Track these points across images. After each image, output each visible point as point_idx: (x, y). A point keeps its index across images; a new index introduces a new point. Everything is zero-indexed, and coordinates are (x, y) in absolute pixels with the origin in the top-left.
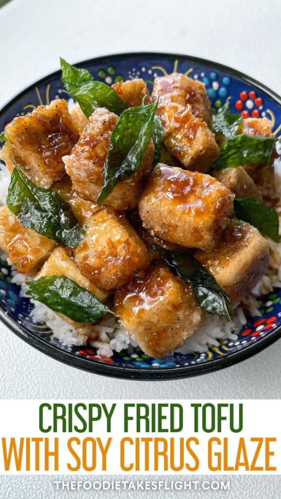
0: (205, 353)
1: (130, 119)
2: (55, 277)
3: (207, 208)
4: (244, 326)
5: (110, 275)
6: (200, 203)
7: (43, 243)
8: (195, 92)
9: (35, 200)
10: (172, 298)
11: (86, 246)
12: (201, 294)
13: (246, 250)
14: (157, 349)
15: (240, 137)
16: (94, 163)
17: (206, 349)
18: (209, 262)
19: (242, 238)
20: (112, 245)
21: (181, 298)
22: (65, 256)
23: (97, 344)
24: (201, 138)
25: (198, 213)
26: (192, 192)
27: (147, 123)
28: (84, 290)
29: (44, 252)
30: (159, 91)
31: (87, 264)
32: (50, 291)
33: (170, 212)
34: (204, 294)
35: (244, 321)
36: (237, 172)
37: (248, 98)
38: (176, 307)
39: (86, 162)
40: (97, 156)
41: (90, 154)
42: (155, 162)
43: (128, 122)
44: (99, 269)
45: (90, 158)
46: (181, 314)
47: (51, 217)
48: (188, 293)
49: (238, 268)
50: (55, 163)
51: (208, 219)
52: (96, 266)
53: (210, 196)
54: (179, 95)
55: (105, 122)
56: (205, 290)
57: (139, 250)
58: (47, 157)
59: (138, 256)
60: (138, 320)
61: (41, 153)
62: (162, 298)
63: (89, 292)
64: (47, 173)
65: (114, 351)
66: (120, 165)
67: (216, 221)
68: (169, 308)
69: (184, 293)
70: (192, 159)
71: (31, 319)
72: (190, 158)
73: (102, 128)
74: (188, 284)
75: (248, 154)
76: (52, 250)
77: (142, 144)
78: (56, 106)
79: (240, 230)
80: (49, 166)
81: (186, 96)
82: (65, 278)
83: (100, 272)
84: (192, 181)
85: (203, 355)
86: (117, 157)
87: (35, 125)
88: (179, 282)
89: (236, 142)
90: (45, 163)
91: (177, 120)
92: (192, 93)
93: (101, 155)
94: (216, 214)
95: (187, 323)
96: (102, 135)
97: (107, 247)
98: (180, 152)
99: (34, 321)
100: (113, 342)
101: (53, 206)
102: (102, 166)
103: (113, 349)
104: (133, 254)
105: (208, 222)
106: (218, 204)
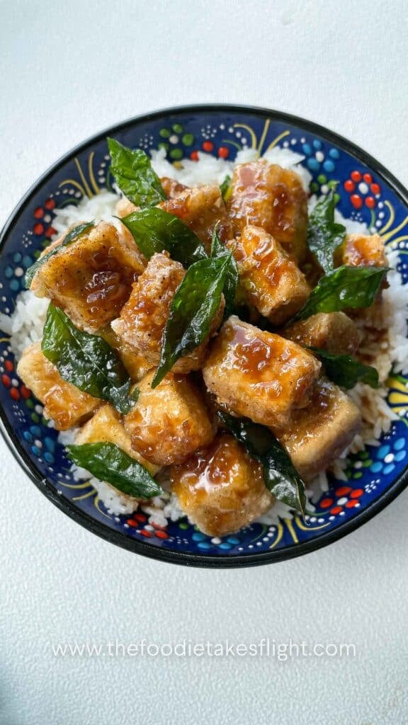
0: (276, 527)
1: (195, 279)
2: (101, 444)
3: (284, 391)
4: (324, 493)
5: (166, 453)
6: (275, 385)
7: (86, 401)
8: (286, 193)
9: (78, 347)
10: (238, 486)
11: (137, 416)
12: (272, 477)
13: (330, 425)
14: (218, 530)
15: (337, 273)
16: (149, 335)
17: (277, 522)
18: (285, 436)
19: (328, 409)
20: (169, 423)
21: (248, 484)
22: (113, 418)
23: (149, 510)
24: (285, 287)
25: (273, 395)
26: (268, 367)
27: (217, 282)
28: (134, 462)
29: (88, 409)
30: (238, 189)
31: (138, 439)
32: (94, 459)
33: (241, 389)
34: (275, 477)
35: (325, 487)
36: (330, 318)
37: (362, 181)
38: (241, 494)
39: (140, 334)
40: (154, 325)
41: (145, 323)
42: (226, 317)
43: (193, 282)
44: (153, 446)
45: (144, 328)
46: (247, 501)
47: (96, 371)
48: (257, 475)
49: (320, 446)
50: (102, 311)
51: (285, 404)
52: (148, 442)
53: (288, 374)
54: (264, 201)
55: (164, 278)
56: (277, 474)
57: (200, 431)
58: (92, 304)
59: (200, 437)
60: (197, 504)
61: (84, 298)
62: (225, 485)
63: (141, 465)
64: (91, 324)
65: (169, 519)
66: (180, 337)
67: (295, 404)
68: (234, 496)
69: (252, 476)
70: (272, 310)
71: (71, 475)
72: (270, 308)
73: (160, 288)
74: (258, 465)
75: (346, 296)
76: (97, 407)
77: (208, 311)
78: (104, 236)
79: (326, 399)
80: (95, 315)
81: (273, 202)
82: (113, 446)
83: (154, 449)
84: (268, 349)
85: (272, 529)
86: (178, 326)
87: (76, 263)
88: (247, 462)
89: (332, 280)
90: (89, 311)
91: (257, 257)
92: (283, 196)
93: (159, 324)
94: (295, 398)
95: (254, 508)
96: (160, 298)
97: (162, 422)
98: (257, 299)
99: (76, 479)
100: (168, 508)
101: (98, 356)
102: (158, 338)
103: (168, 516)
104: (194, 436)
105: (285, 407)
106: (298, 385)
